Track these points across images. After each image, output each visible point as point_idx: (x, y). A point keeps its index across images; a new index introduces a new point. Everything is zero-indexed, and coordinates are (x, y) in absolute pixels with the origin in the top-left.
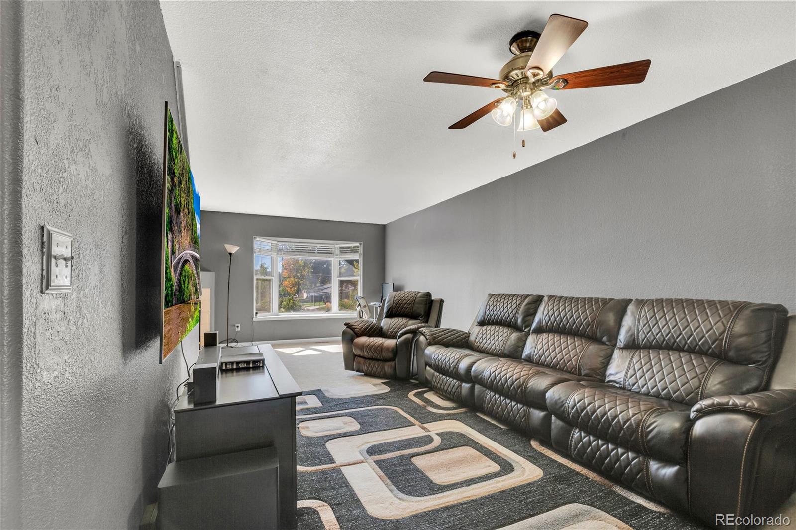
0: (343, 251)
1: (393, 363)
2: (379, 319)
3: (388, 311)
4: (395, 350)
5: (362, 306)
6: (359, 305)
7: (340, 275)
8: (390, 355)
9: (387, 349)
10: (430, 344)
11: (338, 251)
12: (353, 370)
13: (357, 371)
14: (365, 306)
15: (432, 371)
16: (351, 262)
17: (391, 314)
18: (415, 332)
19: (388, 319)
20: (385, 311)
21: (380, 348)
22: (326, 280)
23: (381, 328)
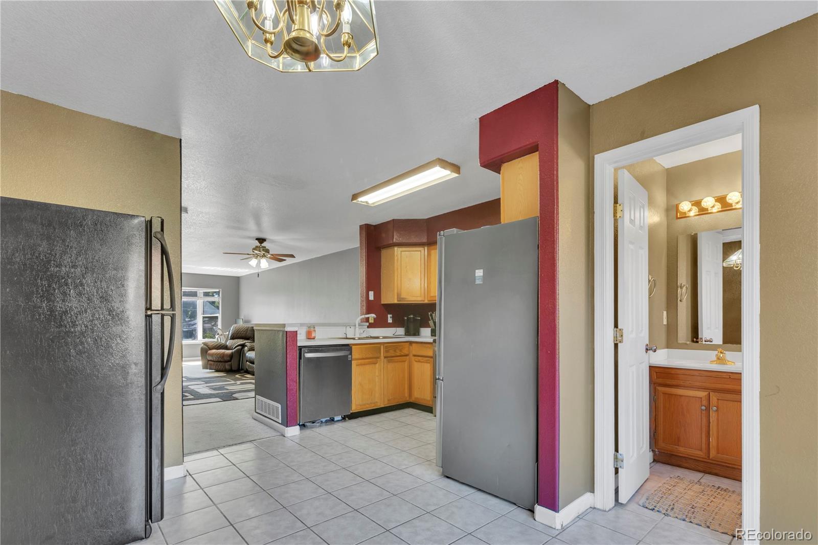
0: (206, 294)
1: (230, 363)
2: (226, 341)
3: (231, 336)
4: (231, 356)
5: (220, 334)
6: (218, 334)
7: (204, 312)
8: (229, 359)
9: (227, 355)
10: (249, 350)
11: (202, 295)
12: (207, 369)
13: (210, 369)
14: (222, 335)
15: (249, 363)
16: (213, 303)
17: (233, 338)
18: (243, 346)
19: (232, 341)
20: (230, 335)
21: (223, 355)
22: (193, 316)
23: (227, 346)
